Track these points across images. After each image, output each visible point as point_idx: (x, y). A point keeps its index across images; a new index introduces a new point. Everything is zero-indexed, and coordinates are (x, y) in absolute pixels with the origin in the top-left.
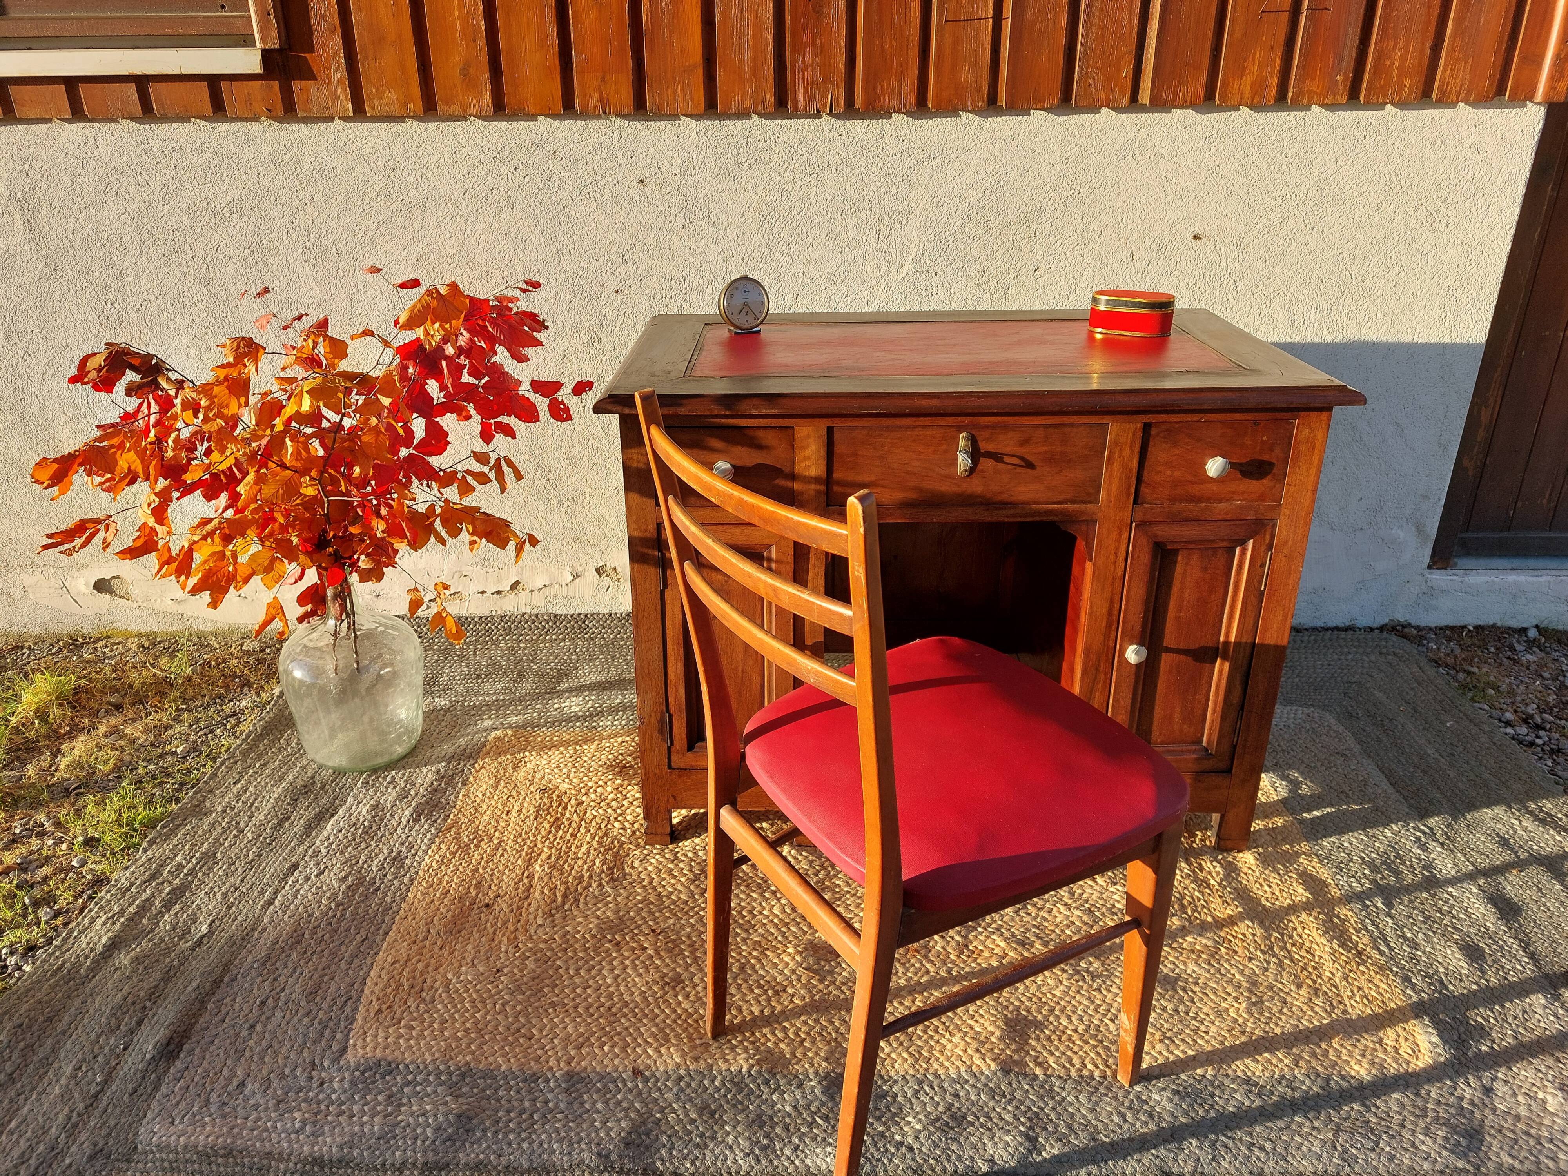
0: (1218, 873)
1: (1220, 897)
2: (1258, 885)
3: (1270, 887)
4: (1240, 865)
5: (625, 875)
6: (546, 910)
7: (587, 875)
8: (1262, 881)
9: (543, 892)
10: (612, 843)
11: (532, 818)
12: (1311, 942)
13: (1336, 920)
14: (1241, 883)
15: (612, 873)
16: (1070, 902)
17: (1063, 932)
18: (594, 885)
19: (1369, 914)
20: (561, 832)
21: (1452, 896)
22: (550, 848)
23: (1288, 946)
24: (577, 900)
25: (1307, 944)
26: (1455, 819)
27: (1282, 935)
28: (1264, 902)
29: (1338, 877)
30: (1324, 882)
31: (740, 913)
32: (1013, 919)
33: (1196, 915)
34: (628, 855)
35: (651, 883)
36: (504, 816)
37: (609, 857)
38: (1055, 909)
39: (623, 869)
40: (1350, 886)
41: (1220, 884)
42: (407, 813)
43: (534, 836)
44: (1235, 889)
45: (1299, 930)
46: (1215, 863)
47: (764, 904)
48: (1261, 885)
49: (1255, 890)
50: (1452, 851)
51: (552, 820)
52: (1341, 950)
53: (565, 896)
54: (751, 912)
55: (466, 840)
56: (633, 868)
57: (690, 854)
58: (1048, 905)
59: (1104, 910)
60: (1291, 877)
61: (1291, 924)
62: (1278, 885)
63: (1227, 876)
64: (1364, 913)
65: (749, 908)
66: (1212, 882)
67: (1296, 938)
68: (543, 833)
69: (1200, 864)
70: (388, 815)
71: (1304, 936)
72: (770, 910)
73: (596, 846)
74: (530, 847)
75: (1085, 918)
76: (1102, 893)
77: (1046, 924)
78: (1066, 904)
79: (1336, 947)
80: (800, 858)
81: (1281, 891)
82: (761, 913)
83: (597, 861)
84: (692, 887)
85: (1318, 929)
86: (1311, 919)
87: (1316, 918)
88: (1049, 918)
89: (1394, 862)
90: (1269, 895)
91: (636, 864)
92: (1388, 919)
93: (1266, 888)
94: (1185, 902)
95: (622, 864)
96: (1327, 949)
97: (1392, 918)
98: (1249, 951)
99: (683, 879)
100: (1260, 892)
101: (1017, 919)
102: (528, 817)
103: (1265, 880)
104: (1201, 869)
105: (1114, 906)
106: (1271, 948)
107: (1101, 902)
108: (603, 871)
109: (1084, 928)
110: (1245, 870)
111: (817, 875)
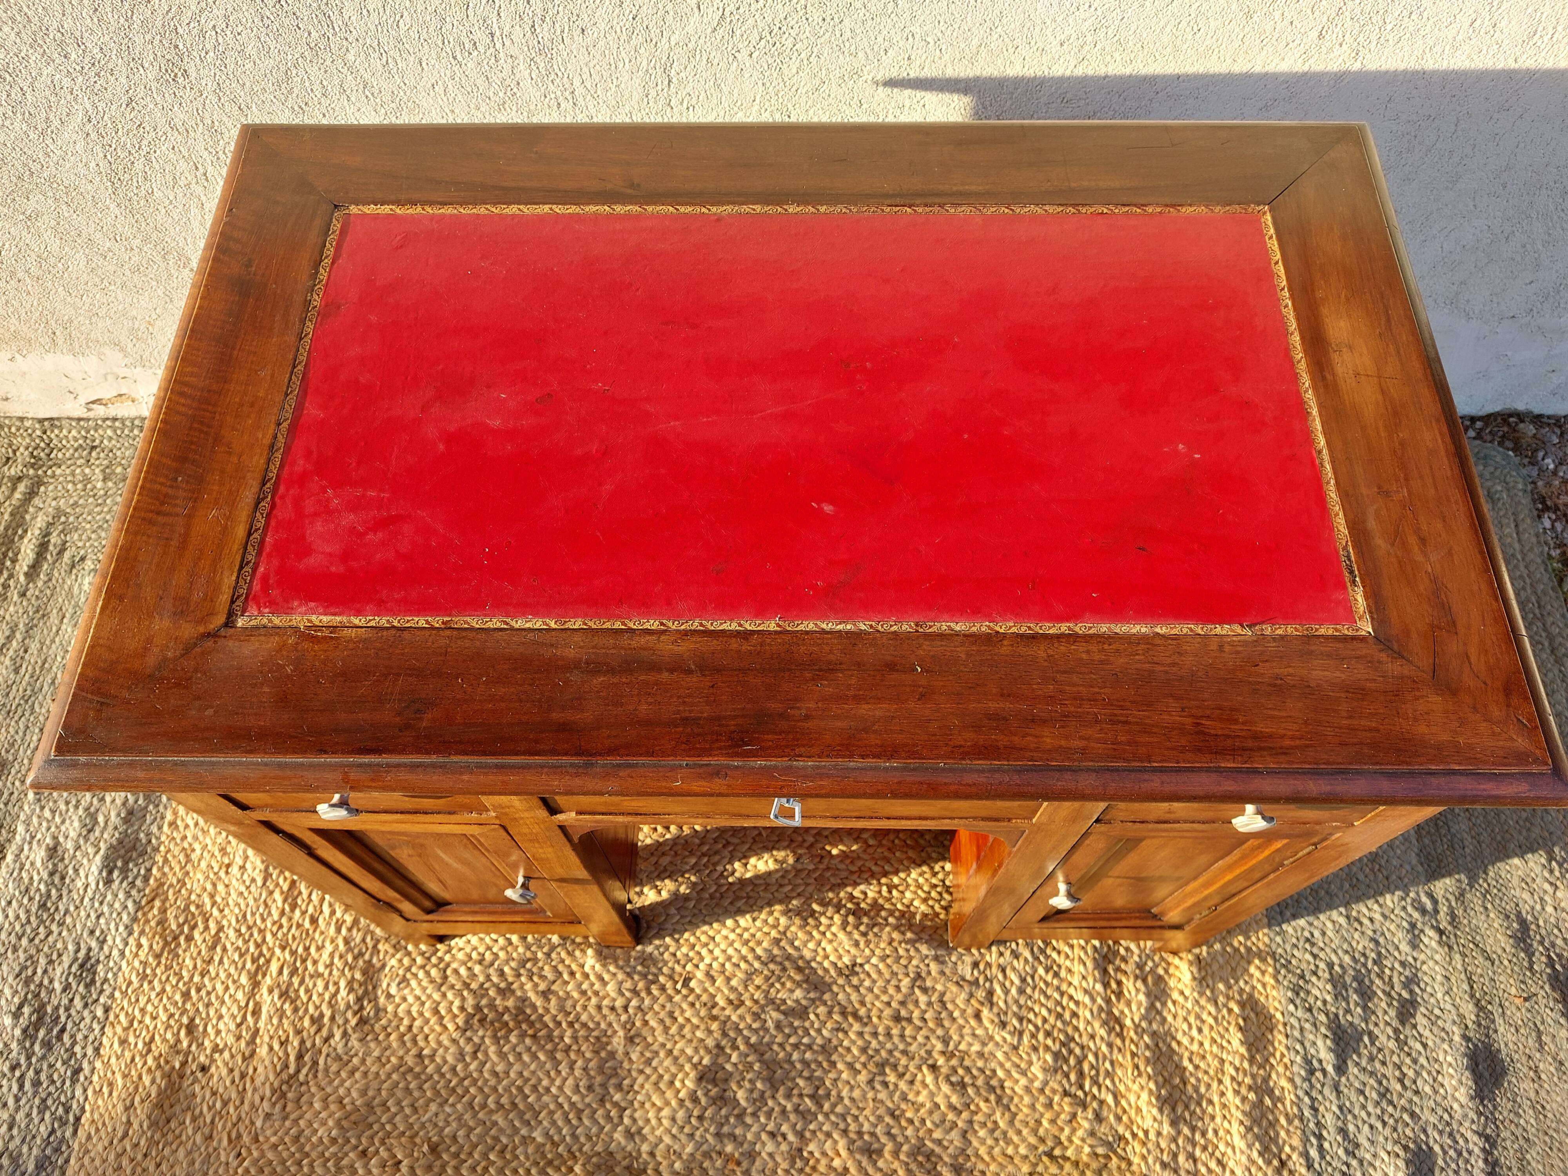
0: (1140, 1004)
1: (1133, 1055)
2: (1185, 1027)
3: (1200, 1030)
4: (1172, 983)
5: (378, 1010)
6: (276, 1085)
7: (328, 1013)
8: (1192, 1019)
9: (271, 1048)
10: (364, 940)
11: (260, 882)
12: (1227, 1144)
13: (1268, 1101)
14: (1164, 1020)
15: (362, 1008)
16: (941, 1061)
17: (923, 1121)
18: (337, 1037)
19: (1312, 1086)
20: (297, 913)
21: (1425, 1046)
22: (283, 948)
23: (1198, 1152)
24: (315, 1063)
25: (1222, 1147)
26: (1473, 880)
27: (1193, 1129)
28: (1186, 1063)
29: (1291, 1008)
30: (1272, 1017)
31: (520, 1089)
32: (864, 1094)
33: (1095, 1090)
34: (384, 966)
35: (410, 1028)
36: (222, 874)
37: (358, 976)
38: (919, 1077)
39: (376, 998)
40: (1302, 1029)
41: (1137, 1026)
42: (95, 870)
43: (264, 920)
44: (1154, 1035)
45: (1218, 1120)
46: (1139, 984)
47: (552, 1073)
48: (1190, 1026)
49: (1179, 1036)
50: (1450, 948)
51: (285, 888)
52: (1260, 1162)
53: (300, 1057)
54: (535, 1088)
55: (174, 927)
56: (389, 996)
57: (463, 971)
58: (912, 1068)
59: (980, 1082)
60: (1230, 1011)
61: (1210, 1109)
62: (1211, 1028)
63: (1151, 1007)
64: (1306, 1085)
65: (533, 1082)
66: (1128, 1022)
67: (1210, 1135)
68: (276, 917)
69: (1119, 983)
70: (71, 872)
71: (1221, 1133)
72: (560, 1088)
73: (342, 947)
74: (258, 946)
75: (954, 1099)
76: (984, 1044)
77: (903, 1106)
78: (934, 1068)
79: (1255, 1155)
80: (606, 977)
81: (1214, 1041)
82: (548, 1090)
83: (342, 984)
84: (462, 1042)
85: (1242, 1123)
86: (1238, 1101)
87: (1244, 1099)
88: (911, 1097)
89: (1369, 971)
90: (1195, 1047)
91: (393, 990)
92: (1333, 1097)
93: (1194, 1033)
94: (1086, 1067)
95: (374, 988)
96: (1244, 1159)
97: (1339, 1093)
98: (1147, 1163)
99: (451, 1027)
100: (1185, 1041)
101: (870, 1095)
102: (253, 880)
103: (1198, 1017)
104: (1119, 995)
105: (994, 1071)
106: (1175, 1156)
107: (980, 1064)
108: (348, 1006)
109: (951, 1116)
110: (1175, 995)
111: (626, 1008)
